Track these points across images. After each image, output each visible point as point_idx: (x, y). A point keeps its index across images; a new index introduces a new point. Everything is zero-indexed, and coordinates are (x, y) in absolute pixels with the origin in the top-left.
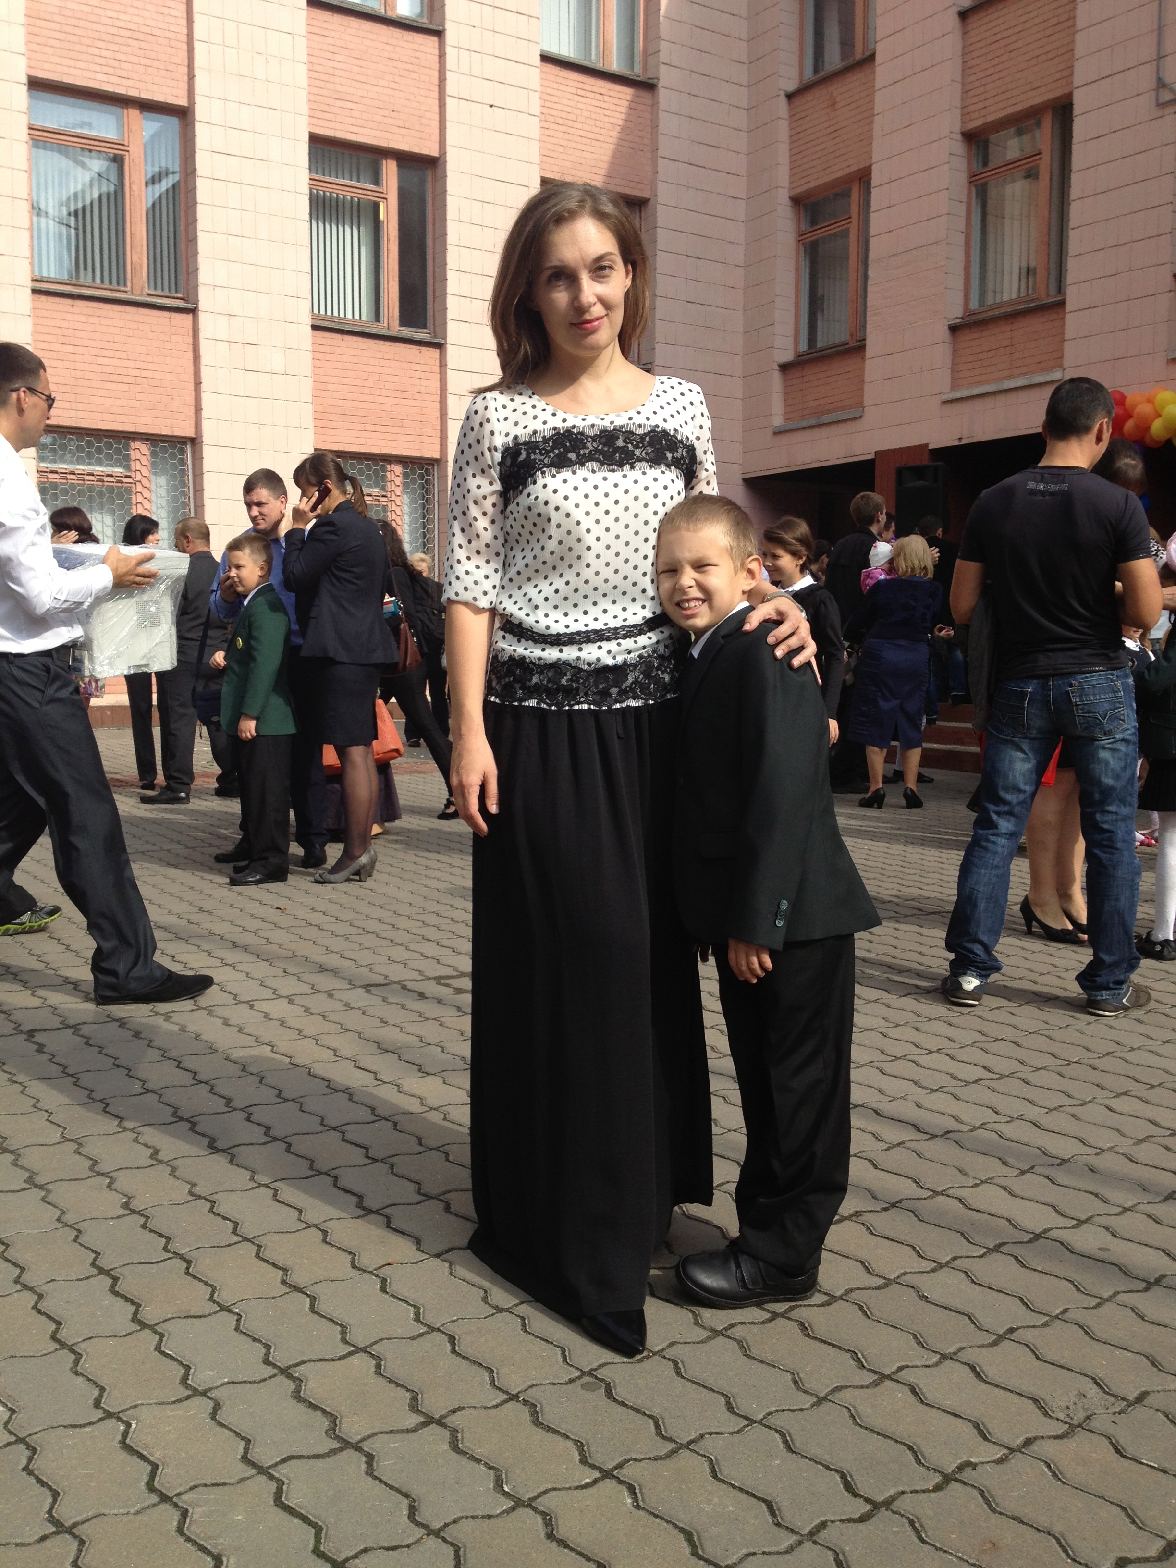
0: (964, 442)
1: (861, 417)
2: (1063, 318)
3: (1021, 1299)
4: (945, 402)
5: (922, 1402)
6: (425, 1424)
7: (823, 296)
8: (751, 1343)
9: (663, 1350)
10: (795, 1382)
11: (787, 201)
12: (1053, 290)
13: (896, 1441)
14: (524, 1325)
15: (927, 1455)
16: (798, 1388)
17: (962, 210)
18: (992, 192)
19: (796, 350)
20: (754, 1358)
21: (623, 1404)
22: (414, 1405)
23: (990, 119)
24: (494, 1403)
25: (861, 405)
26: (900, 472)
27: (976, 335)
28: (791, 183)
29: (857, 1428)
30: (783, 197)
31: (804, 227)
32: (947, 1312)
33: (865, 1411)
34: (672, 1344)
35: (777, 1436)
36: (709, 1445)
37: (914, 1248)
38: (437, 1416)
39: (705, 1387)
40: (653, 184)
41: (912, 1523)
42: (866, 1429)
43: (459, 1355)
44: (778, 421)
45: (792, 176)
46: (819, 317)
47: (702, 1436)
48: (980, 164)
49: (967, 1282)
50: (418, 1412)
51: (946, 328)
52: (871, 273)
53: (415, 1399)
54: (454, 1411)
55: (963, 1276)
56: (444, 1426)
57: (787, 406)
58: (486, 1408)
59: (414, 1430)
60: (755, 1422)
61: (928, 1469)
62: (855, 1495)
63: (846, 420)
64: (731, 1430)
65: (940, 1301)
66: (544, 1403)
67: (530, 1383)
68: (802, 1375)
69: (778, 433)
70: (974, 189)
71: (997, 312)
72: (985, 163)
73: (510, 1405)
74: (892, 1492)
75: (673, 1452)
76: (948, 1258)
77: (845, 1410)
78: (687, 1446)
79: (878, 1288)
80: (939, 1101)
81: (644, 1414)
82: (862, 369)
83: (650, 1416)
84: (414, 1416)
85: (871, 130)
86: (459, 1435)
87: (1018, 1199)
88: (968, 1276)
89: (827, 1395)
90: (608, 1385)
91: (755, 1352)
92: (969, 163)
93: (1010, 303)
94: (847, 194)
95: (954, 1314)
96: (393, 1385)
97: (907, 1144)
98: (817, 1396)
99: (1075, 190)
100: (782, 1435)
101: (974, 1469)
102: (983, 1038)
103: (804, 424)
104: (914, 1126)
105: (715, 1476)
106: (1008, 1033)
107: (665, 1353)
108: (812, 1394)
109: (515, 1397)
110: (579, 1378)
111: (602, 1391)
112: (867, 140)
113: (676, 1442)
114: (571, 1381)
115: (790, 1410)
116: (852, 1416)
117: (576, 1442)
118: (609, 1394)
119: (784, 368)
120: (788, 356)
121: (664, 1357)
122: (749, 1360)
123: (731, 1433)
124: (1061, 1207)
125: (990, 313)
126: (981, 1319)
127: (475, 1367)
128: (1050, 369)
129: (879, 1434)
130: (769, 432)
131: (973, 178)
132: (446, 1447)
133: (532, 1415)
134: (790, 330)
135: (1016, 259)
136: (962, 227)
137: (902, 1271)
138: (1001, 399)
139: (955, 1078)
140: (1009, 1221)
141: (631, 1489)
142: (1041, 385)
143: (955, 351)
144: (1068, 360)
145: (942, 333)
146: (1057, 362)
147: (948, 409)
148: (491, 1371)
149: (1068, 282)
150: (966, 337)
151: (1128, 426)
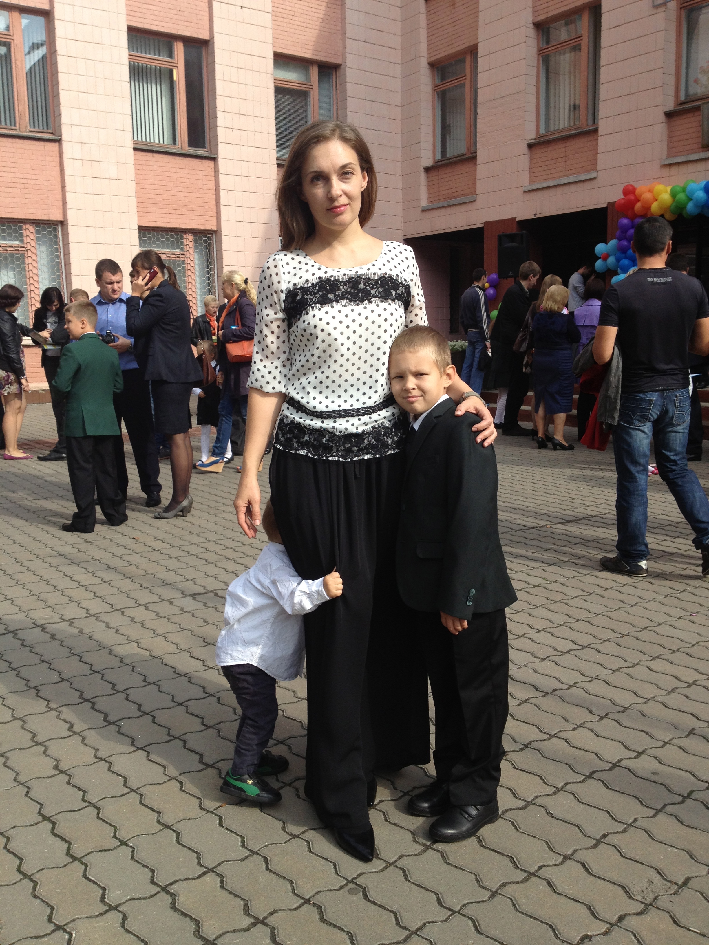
0: (537, 216)
1: (475, 201)
2: (597, 140)
3: (608, 812)
4: (526, 192)
5: (555, 892)
6: (254, 924)
7: (449, 125)
8: (448, 854)
9: (395, 861)
10: (478, 881)
11: (427, 66)
12: (590, 122)
13: (542, 922)
14: (309, 847)
15: (561, 931)
16: (480, 886)
17: (534, 72)
18: (552, 60)
19: (434, 158)
20: (451, 865)
21: (374, 903)
22: (247, 910)
23: (550, 14)
24: (295, 906)
25: (474, 193)
26: (500, 238)
27: (545, 149)
28: (429, 54)
29: (518, 913)
30: (424, 63)
31: (437, 82)
32: (565, 824)
33: (522, 900)
34: (401, 857)
35: (470, 921)
36: (429, 931)
37: (541, 778)
38: (261, 918)
39: (423, 888)
40: (344, 55)
42: (523, 913)
43: (271, 871)
44: (424, 203)
45: (429, 49)
46: (448, 137)
47: (424, 924)
48: (545, 43)
49: (575, 801)
50: (249, 915)
51: (526, 145)
52: (479, 111)
53: (246, 905)
54: (271, 914)
55: (572, 797)
56: (266, 925)
57: (429, 193)
58: (290, 910)
59: (247, 929)
60: (456, 912)
61: (563, 941)
63: (466, 203)
64: (442, 919)
65: (561, 816)
66: (326, 905)
67: (316, 891)
68: (481, 876)
69: (424, 210)
70: (541, 59)
71: (557, 136)
72: (548, 42)
73: (306, 906)
75: (408, 937)
76: (562, 784)
77: (509, 900)
78: (415, 933)
79: (522, 808)
80: (547, 667)
81: (388, 910)
82: (475, 171)
83: (392, 912)
84: (247, 918)
85: (477, 21)
86: (276, 931)
87: (600, 738)
88: (575, 797)
89: (497, 890)
90: (364, 889)
91: (451, 860)
92: (538, 42)
93: (564, 130)
94: (463, 61)
95: (569, 825)
96: (232, 896)
97: (531, 700)
98: (491, 891)
99: (603, 60)
100: (473, 921)
101: (590, 940)
102: (570, 620)
103: (441, 205)
104: (534, 686)
106: (584, 615)
107: (397, 864)
108: (488, 890)
109: (307, 901)
110: (346, 885)
111: (361, 894)
112: (474, 27)
113: (409, 930)
114: (341, 888)
115: (475, 902)
116: (514, 905)
117: (348, 933)
118: (365, 896)
119: (427, 170)
120: (429, 163)
121: (397, 867)
122: (448, 866)
123: (442, 922)
124: (627, 743)
125: (552, 137)
126: (586, 829)
127: (282, 880)
128: (588, 171)
129: (531, 917)
130: (419, 210)
131: (540, 52)
133: (319, 914)
134: (430, 146)
135: (567, 99)
136: (534, 82)
137: (535, 795)
138: (560, 190)
139: (555, 650)
140: (596, 754)
142: (583, 181)
143: (531, 159)
144: (599, 167)
145: (524, 149)
146: (594, 165)
147: (529, 196)
148: (292, 883)
149: (600, 117)
150: (538, 152)
151: (637, 207)
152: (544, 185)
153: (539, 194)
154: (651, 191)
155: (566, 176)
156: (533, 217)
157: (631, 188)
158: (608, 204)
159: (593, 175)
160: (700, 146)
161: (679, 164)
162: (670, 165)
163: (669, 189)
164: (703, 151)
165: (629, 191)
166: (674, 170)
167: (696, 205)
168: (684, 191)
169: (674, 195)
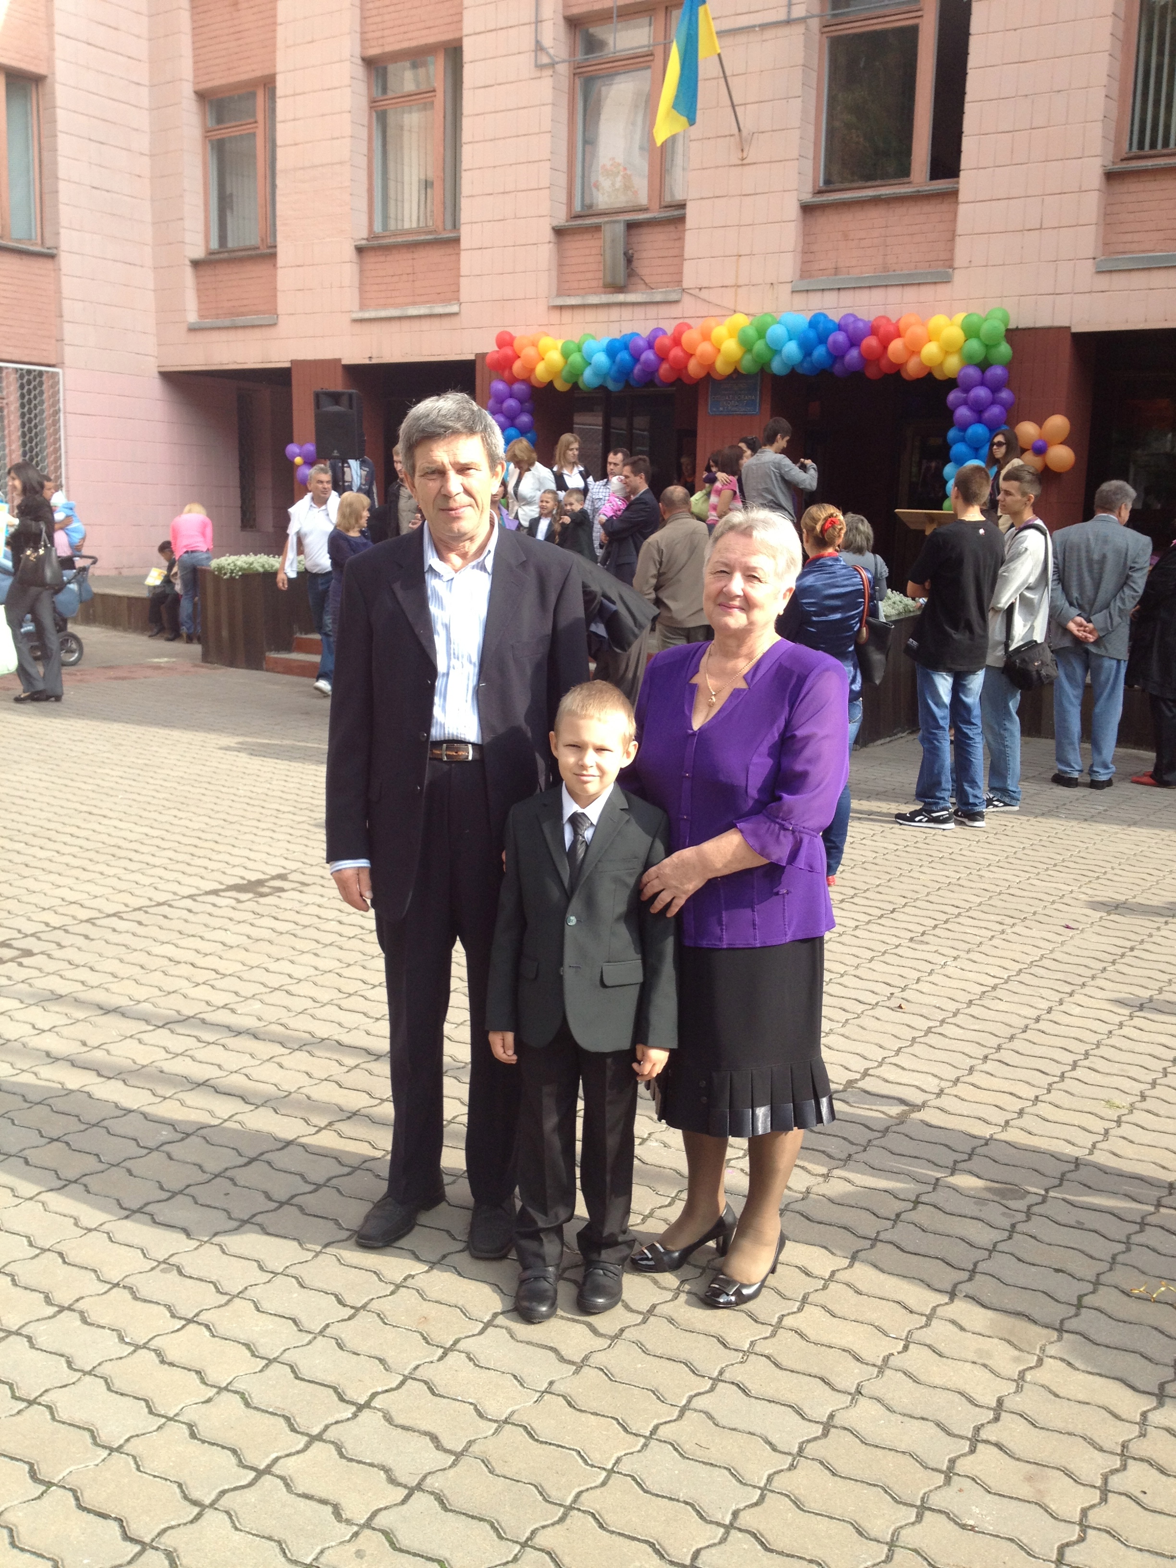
0: (374, 361)
1: (275, 324)
2: (458, 254)
4: (355, 321)
6: (60, 1312)
7: (231, 195)
11: (192, 96)
12: (449, 226)
13: (366, 1271)
14: (110, 1238)
15: (385, 1276)
16: (303, 1249)
17: (364, 133)
18: (391, 119)
19: (207, 247)
20: (272, 1235)
21: (191, 1277)
22: (48, 1300)
23: (388, 49)
24: (103, 1291)
25: (274, 312)
26: (317, 396)
27: (382, 259)
28: (195, 76)
29: (342, 1267)
30: (187, 90)
31: (211, 123)
33: (346, 1256)
34: (216, 1234)
35: (293, 1280)
36: (251, 1293)
37: (370, 1144)
38: (66, 1305)
39: (243, 1258)
40: (50, 61)
41: (379, 1315)
42: (348, 1267)
43: (69, 1264)
44: (192, 317)
45: (196, 70)
46: (228, 214)
47: (246, 1288)
48: (380, 90)
50: (52, 1305)
51: (353, 248)
52: (279, 182)
53: (47, 1297)
54: (77, 1300)
56: (73, 1310)
57: (200, 302)
58: (98, 1295)
59: (54, 1316)
60: (278, 1274)
61: (386, 1284)
62: (345, 1305)
63: (261, 326)
64: (264, 1281)
66: (138, 1285)
67: (125, 1275)
68: (304, 1241)
69: (193, 329)
70: (374, 114)
71: (400, 239)
72: (384, 90)
73: (115, 1290)
74: (366, 1300)
75: (229, 1301)
77: (333, 1258)
78: (237, 1296)
81: (206, 1281)
82: (275, 276)
83: (210, 1282)
84: (50, 1307)
85: (274, 38)
86: (86, 1314)
89: (321, 1250)
90: (178, 1267)
92: (369, 88)
93: (410, 232)
94: (253, 95)
96: (28, 1291)
98: (315, 1252)
99: (466, 135)
100: (297, 1279)
101: (413, 1279)
103: (219, 323)
105: (258, 1310)
107: (212, 1241)
108: (312, 1251)
109: (117, 1285)
110: (158, 1265)
111: (175, 1272)
112: (270, 45)
113: (230, 1295)
114: (153, 1269)
115: (299, 1263)
116: (338, 1261)
117: (165, 1305)
118: (180, 1273)
119: (196, 264)
120: (199, 253)
122: (269, 1236)
125: (393, 240)
127: (83, 1271)
128: (448, 301)
129: (356, 1268)
130: (184, 327)
131: (373, 103)
132: (79, 1323)
133: (132, 1294)
134: (200, 226)
135: (415, 171)
136: (365, 151)
138: (406, 325)
141: (207, 1327)
142: (440, 316)
143: (362, 271)
144: (464, 295)
145: (349, 252)
146: (454, 295)
147: (358, 327)
148: (95, 1271)
149: (462, 221)
150: (371, 259)
151: (517, 366)
152: (383, 314)
153: (375, 328)
154: (535, 344)
155: (414, 303)
156: (367, 362)
157: (507, 338)
158: (477, 355)
159: (455, 309)
160: (601, 284)
161: (573, 307)
162: (561, 308)
163: (560, 343)
164: (605, 293)
165: (505, 341)
166: (567, 316)
167: (596, 374)
168: (580, 350)
169: (566, 355)
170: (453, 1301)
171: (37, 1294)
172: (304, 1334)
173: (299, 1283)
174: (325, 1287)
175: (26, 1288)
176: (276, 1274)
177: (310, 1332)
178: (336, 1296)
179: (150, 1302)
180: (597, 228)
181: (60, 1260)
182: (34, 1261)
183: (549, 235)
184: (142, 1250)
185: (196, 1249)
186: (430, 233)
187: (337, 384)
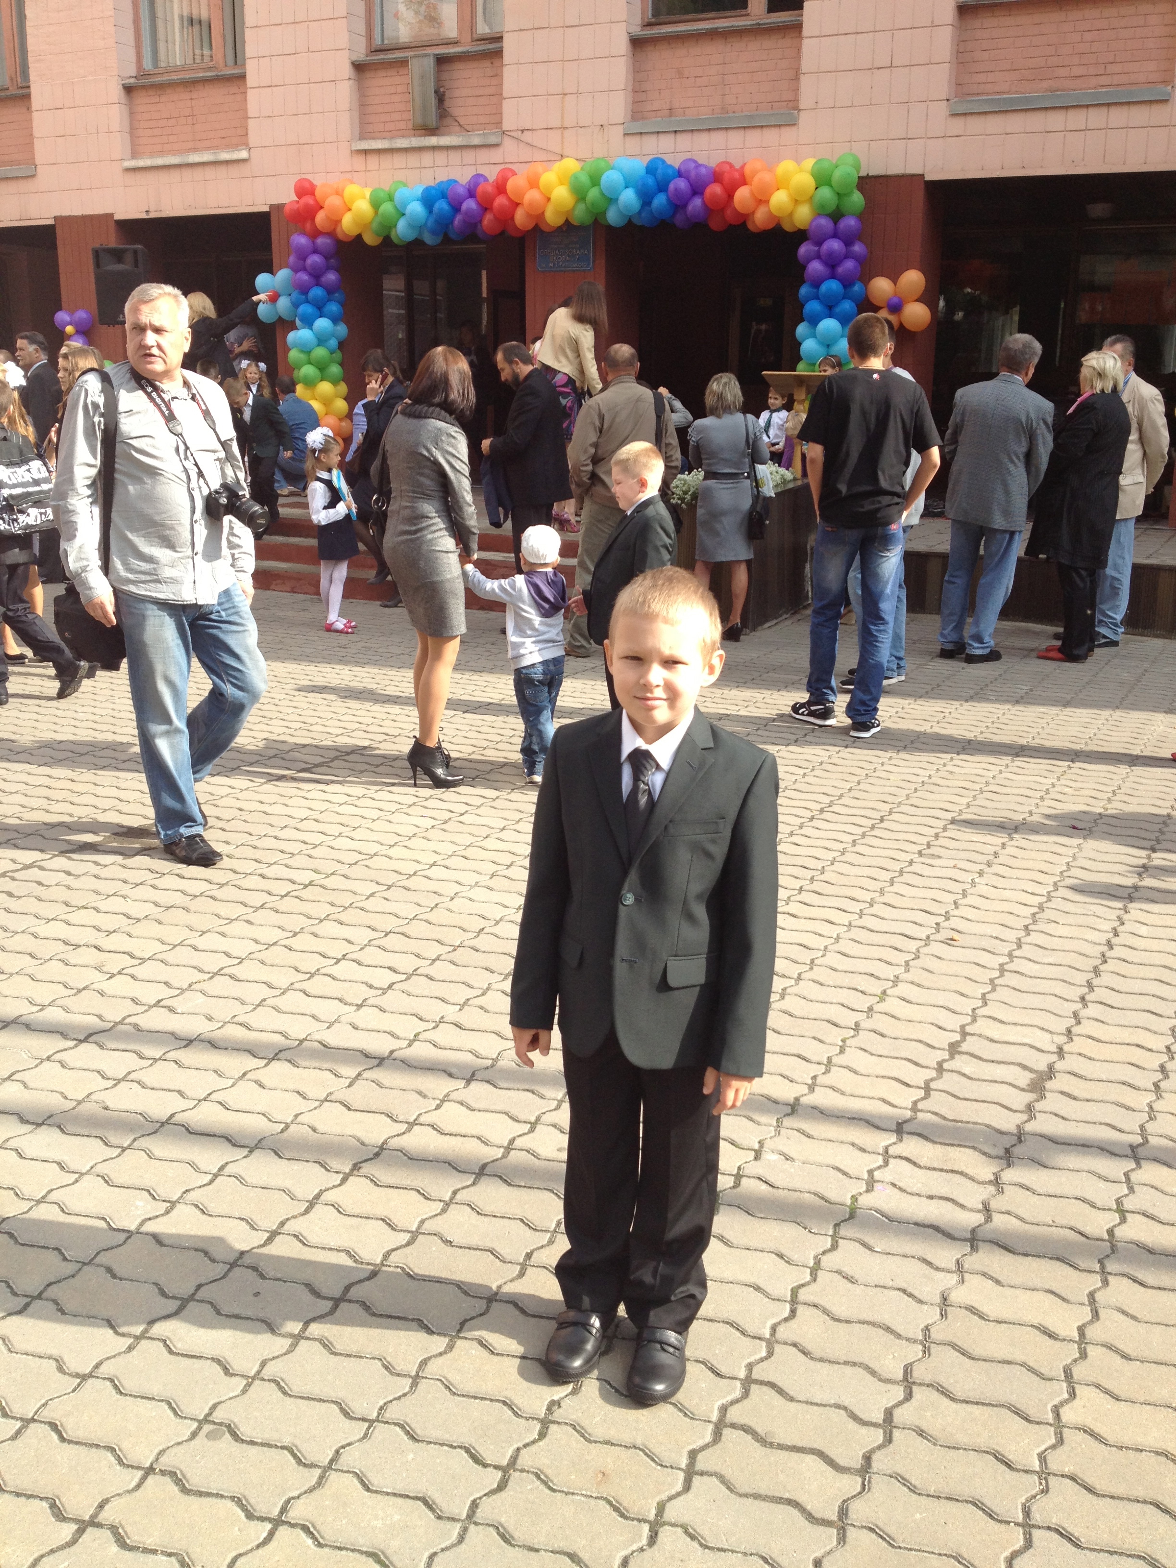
0: (153, 215)
1: (34, 176)
2: (245, 93)
3: (522, 1220)
4: (128, 170)
5: (493, 1353)
6: (81, 1531)
8: (331, 1339)
9: (259, 1372)
10: (386, 1368)
12: (230, 61)
13: (491, 1400)
14: (116, 1388)
15: (521, 1406)
16: (392, 1373)
20: (341, 1354)
21: (252, 1443)
22: (58, 1512)
24: (134, 1484)
25: (31, 162)
26: (97, 253)
27: (152, 98)
29: (456, 1397)
32: (472, 1251)
33: (455, 1378)
34: (264, 1364)
35: (397, 1429)
36: (348, 1459)
37: (418, 1191)
38: (87, 1518)
39: (314, 1399)
41: (538, 1476)
42: (463, 1396)
43: (70, 1442)
47: (337, 1452)
49: (475, 1214)
50: (64, 1519)
51: (120, 87)
53: (53, 1506)
54: (101, 1506)
55: (469, 1209)
56: (99, 1525)
58: (129, 1492)
59: (73, 1542)
60: (373, 1421)
61: (527, 1419)
62: (485, 1466)
63: (16, 178)
64: (358, 1437)
65: (464, 1242)
66: (183, 1467)
67: (156, 1451)
68: (389, 1359)
71: (172, 77)
73: (151, 1479)
74: (510, 1452)
75: (322, 1477)
76: (449, 1194)
77: (438, 1383)
78: (329, 1467)
79: (408, 1244)
81: (276, 1447)
82: (30, 121)
83: (283, 1448)
84: (64, 1525)
86: (121, 1530)
87: (477, 1113)
88: (473, 1209)
89: (418, 1373)
90: (229, 1426)
91: (339, 1348)
93: (184, 67)
95: (478, 1252)
96: (23, 1499)
97: (364, 1075)
98: (410, 1377)
100: (402, 1427)
101: (560, 1407)
104: (360, 1052)
105: (368, 1489)
107: (262, 1375)
108: (405, 1376)
109: (150, 1471)
110: (199, 1428)
111: (227, 1435)
113: (319, 1467)
114: (194, 1435)
115: (395, 1399)
116: (447, 1387)
117: (232, 1498)
118: (236, 1437)
121: (263, 1380)
122: (338, 1358)
123: (360, 1440)
124: (513, 1112)
125: (165, 78)
126: (502, 1252)
127: (94, 1450)
128: (235, 147)
132: (115, 1548)
133: (177, 1484)
137: (419, 1219)
138: (187, 173)
139: (371, 987)
141: (305, 1529)
142: (227, 162)
143: (132, 113)
144: (253, 140)
145: (116, 92)
146: (242, 140)
147: (131, 178)
148: (112, 1450)
149: (248, 55)
150: (142, 100)
151: (320, 217)
152: (159, 161)
153: (151, 176)
154: (339, 193)
155: (195, 150)
156: (144, 216)
157: (307, 185)
158: (271, 206)
159: (244, 154)
160: (410, 126)
161: (379, 151)
162: (366, 152)
163: (368, 192)
164: (414, 136)
165: (305, 190)
166: (373, 161)
167: (411, 226)
168: (391, 199)
169: (376, 205)
170: (627, 1439)
171: (37, 1502)
172: (449, 1525)
173: (407, 1433)
174: (446, 1437)
175: (18, 1495)
176: (371, 1422)
177: (453, 1519)
178: (467, 1450)
179: (208, 1494)
180: (404, 63)
181: (55, 1437)
182: (18, 1442)
183: (347, 70)
184: (169, 1404)
185: (244, 1391)
186: (210, 69)
187: (112, 241)
